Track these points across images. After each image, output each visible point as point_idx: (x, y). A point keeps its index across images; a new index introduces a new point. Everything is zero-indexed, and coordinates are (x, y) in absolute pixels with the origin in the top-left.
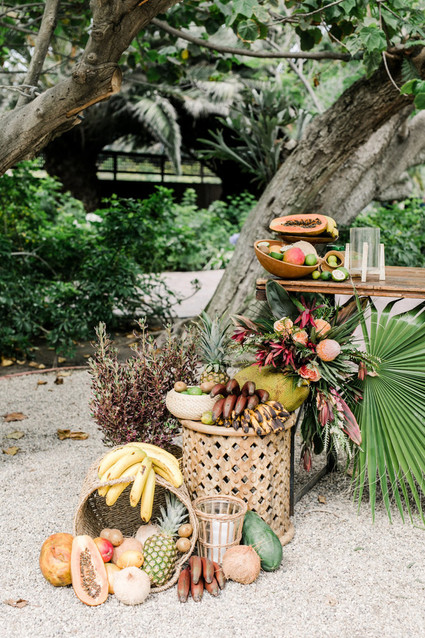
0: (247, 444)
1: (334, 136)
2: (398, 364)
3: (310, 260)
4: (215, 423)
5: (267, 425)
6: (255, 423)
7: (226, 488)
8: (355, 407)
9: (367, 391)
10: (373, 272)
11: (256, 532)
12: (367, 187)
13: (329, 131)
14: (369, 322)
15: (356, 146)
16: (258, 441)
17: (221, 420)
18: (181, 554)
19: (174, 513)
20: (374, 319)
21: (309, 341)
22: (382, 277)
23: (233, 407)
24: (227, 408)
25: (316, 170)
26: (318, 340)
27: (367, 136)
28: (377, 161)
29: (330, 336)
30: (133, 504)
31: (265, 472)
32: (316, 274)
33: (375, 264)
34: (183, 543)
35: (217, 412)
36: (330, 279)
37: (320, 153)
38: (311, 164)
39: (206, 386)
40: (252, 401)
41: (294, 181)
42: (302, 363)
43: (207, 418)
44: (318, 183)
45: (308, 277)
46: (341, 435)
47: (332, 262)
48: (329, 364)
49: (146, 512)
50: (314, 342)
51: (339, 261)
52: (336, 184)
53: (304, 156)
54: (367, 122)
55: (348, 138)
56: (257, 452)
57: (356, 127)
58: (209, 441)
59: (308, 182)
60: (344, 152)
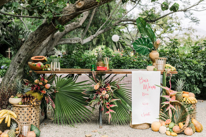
0: (30, 109)
1: (37, 38)
2: (63, 89)
3: (42, 66)
4: (22, 104)
5: (35, 104)
6: (32, 103)
7: (26, 120)
8: (53, 99)
9: (56, 96)
10: (57, 69)
11: (34, 128)
12: (44, 51)
13: (36, 36)
14: (56, 80)
15: (43, 40)
16: (33, 108)
17: (24, 103)
18: (17, 134)
19: (14, 125)
20: (57, 79)
21: (43, 84)
22: (60, 70)
23: (27, 100)
24: (25, 100)
25: (32, 47)
26: (45, 84)
27: (46, 38)
28: (47, 45)
29: (48, 83)
30: (6, 123)
31: (35, 115)
32: (43, 69)
33: (58, 67)
34: (17, 132)
35: (23, 101)
36: (47, 70)
37: (34, 42)
38: (31, 45)
39: (19, 96)
40: (31, 98)
41: (26, 49)
42: (42, 90)
43: (20, 103)
44: (33, 50)
45: (42, 70)
46: (51, 106)
47: (47, 67)
48: (48, 89)
49: (9, 125)
50: (44, 84)
51: (48, 66)
52: (37, 50)
53: (29, 43)
54: (46, 35)
55: (41, 38)
56: (33, 110)
57: (43, 36)
58: (21, 109)
59: (30, 50)
60: (40, 42)
